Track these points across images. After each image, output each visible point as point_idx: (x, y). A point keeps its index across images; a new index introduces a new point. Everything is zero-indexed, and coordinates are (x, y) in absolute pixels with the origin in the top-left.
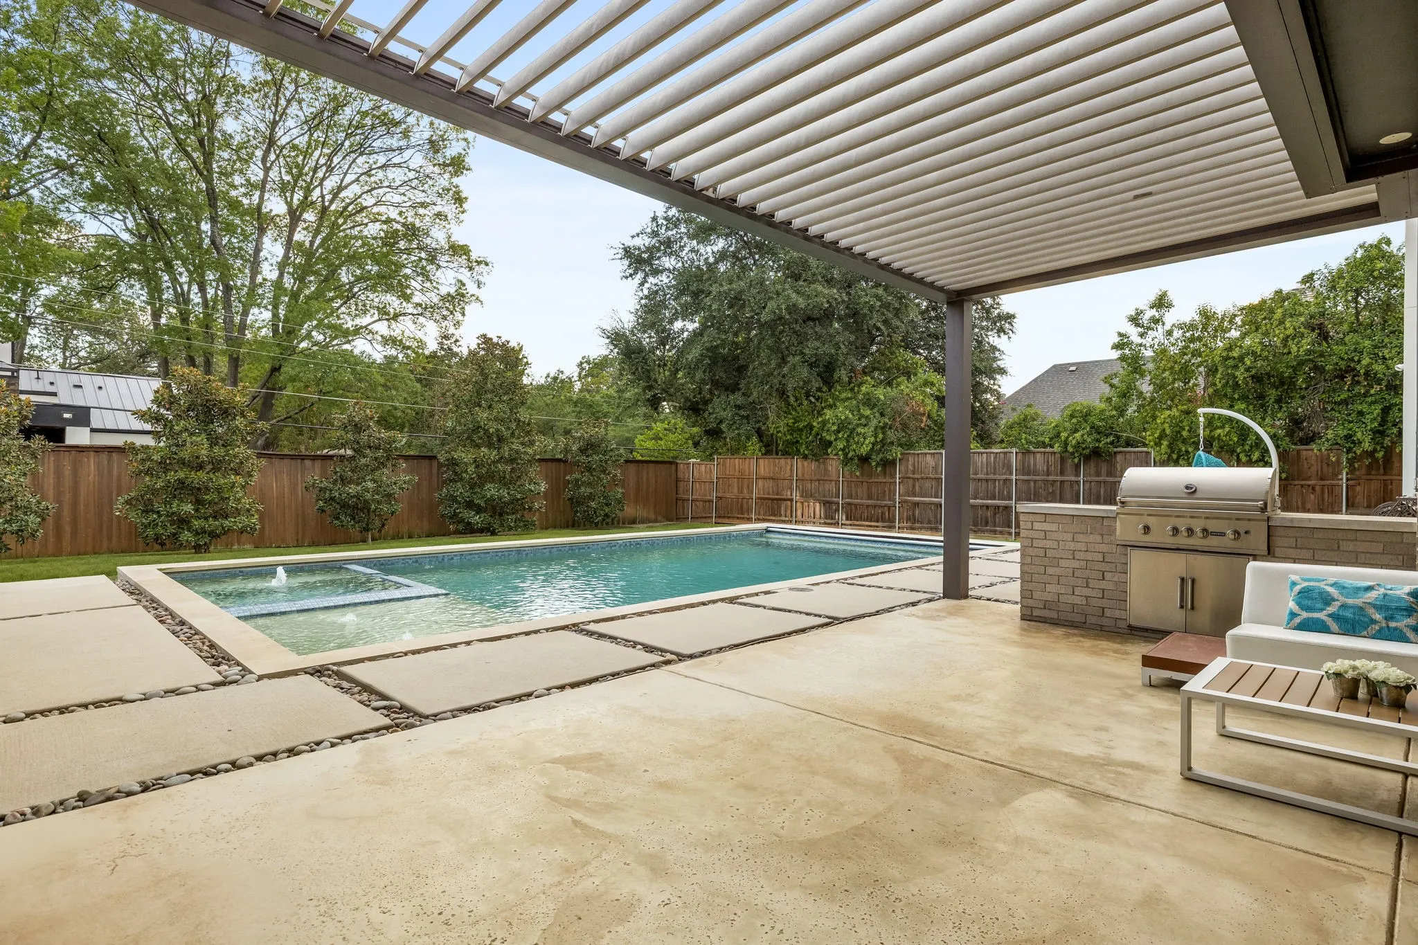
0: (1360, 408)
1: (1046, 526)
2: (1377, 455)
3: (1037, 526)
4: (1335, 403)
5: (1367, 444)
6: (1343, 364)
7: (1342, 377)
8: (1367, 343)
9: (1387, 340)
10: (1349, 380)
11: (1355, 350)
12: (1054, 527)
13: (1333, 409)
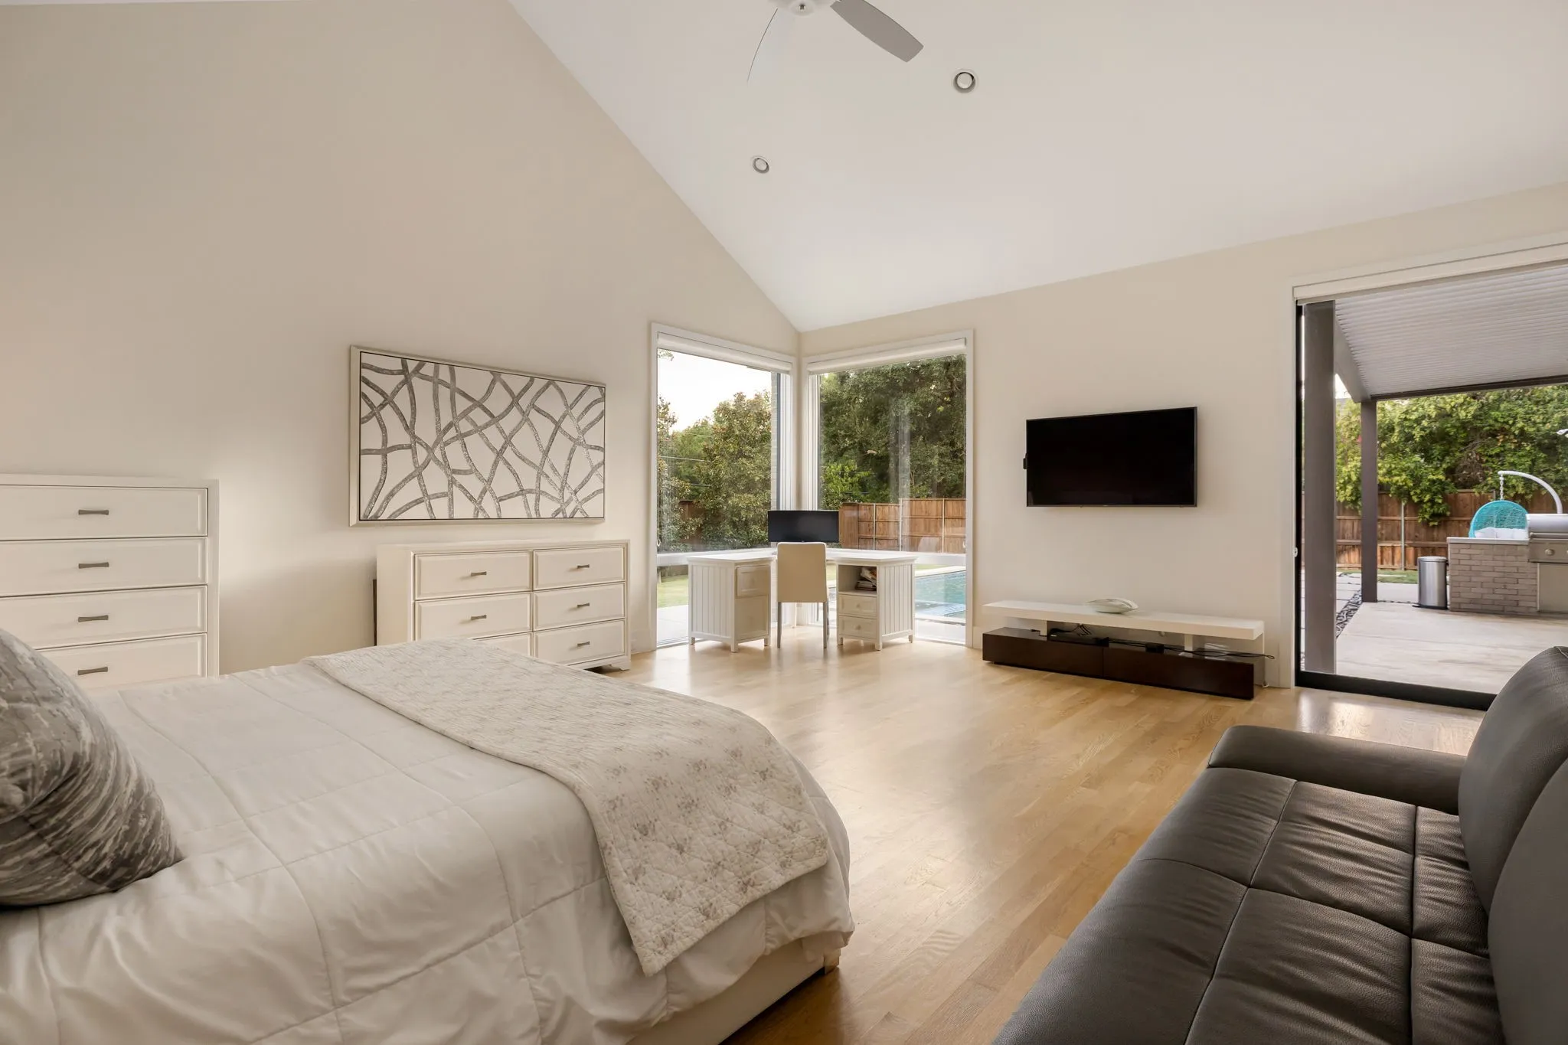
0: (1512, 460)
1: (1471, 552)
2: (1526, 497)
3: (1463, 551)
4: (1491, 456)
5: (1520, 489)
6: (1497, 426)
7: (1494, 436)
8: (1521, 410)
9: (1535, 408)
10: (1500, 438)
11: (1509, 415)
12: (1477, 552)
13: (1487, 461)
